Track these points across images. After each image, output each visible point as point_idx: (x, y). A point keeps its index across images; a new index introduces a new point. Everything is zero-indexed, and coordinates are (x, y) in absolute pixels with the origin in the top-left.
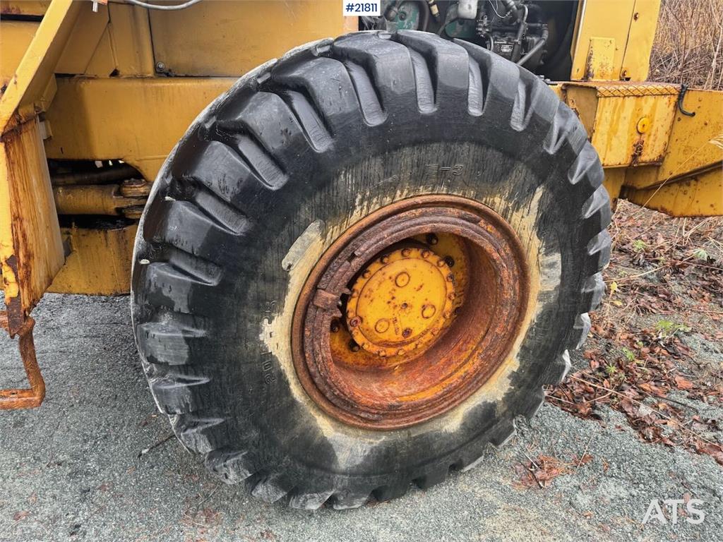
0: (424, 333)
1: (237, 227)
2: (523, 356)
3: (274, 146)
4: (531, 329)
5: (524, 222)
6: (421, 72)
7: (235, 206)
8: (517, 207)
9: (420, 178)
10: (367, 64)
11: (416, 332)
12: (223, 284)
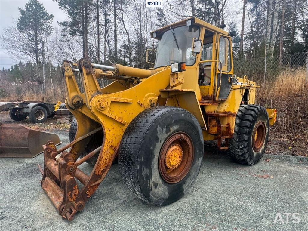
1: (252, 124)
3: (254, 116)
4: (266, 138)
7: (251, 122)
8: (265, 123)
9: (261, 119)
10: (257, 108)
12: (251, 131)
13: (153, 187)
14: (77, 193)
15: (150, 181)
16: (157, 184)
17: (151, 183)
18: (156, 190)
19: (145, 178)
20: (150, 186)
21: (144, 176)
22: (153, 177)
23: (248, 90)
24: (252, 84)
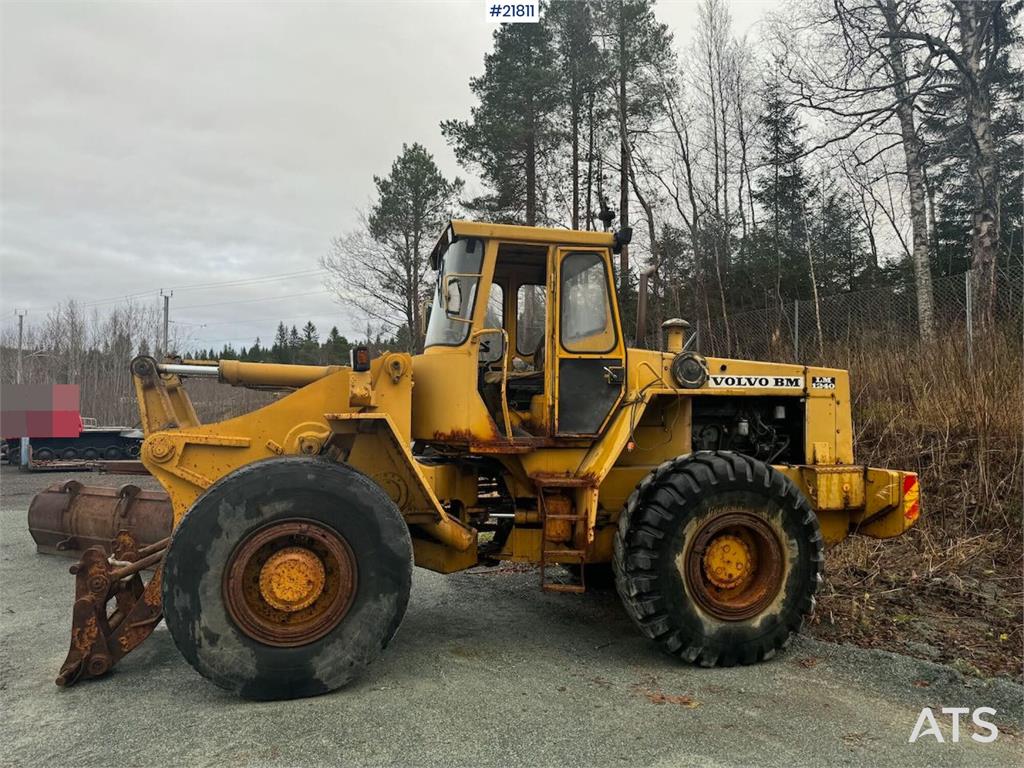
0: (738, 578)
1: (669, 518)
2: (787, 591)
3: (682, 490)
4: (789, 578)
5: (777, 523)
6: (729, 467)
7: (669, 511)
8: (772, 517)
9: (732, 504)
10: (710, 465)
11: (735, 577)
12: (664, 539)
13: (205, 642)
15: (194, 624)
16: (218, 636)
17: (197, 629)
18: (215, 651)
19: (180, 614)
20: (197, 637)
21: (178, 609)
22: (203, 616)
23: (802, 400)
24: (821, 379)
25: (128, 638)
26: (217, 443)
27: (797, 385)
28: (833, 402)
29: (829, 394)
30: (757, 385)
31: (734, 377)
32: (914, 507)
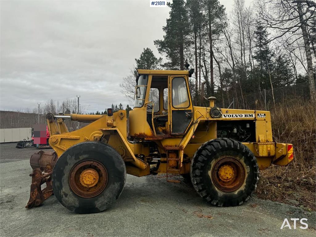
0: (230, 178)
1: (206, 159)
2: (246, 183)
3: (210, 150)
4: (247, 178)
5: (242, 161)
6: (225, 143)
7: (205, 157)
8: (241, 159)
9: (227, 154)
10: (219, 142)
11: (229, 178)
12: (204, 166)
13: (64, 196)
14: (36, 194)
15: (60, 191)
16: (67, 195)
17: (62, 192)
18: (67, 199)
19: (57, 188)
20: (62, 194)
21: (56, 186)
22: (63, 188)
23: (254, 121)
24: (261, 114)
25: (46, 195)
26: (70, 138)
27: (252, 116)
28: (265, 122)
29: (263, 119)
30: (239, 117)
31: (231, 114)
32: (291, 155)
